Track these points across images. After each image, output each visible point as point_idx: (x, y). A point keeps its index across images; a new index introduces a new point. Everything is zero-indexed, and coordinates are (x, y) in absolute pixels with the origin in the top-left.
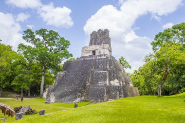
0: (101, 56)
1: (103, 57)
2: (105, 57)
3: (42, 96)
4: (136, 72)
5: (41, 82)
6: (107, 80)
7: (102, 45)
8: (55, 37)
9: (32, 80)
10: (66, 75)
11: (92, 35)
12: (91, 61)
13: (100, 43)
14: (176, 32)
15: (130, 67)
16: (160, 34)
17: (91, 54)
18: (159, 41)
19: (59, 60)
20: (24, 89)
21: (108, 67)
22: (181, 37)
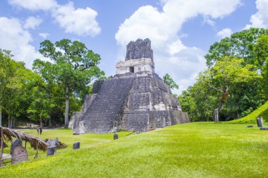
0: (141, 73)
1: (144, 75)
2: (146, 75)
3: (67, 125)
4: (184, 93)
5: (64, 108)
6: (151, 104)
7: (143, 59)
8: (81, 50)
9: (53, 105)
10: (97, 98)
11: (128, 46)
12: (128, 80)
13: (140, 57)
14: (236, 42)
15: (177, 87)
16: (216, 44)
17: (128, 71)
18: (214, 54)
19: (87, 79)
20: (43, 117)
21: (151, 87)
22: (242, 48)
